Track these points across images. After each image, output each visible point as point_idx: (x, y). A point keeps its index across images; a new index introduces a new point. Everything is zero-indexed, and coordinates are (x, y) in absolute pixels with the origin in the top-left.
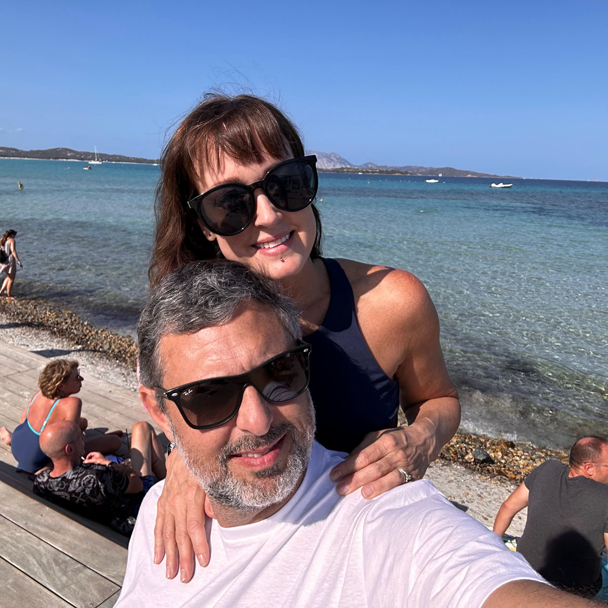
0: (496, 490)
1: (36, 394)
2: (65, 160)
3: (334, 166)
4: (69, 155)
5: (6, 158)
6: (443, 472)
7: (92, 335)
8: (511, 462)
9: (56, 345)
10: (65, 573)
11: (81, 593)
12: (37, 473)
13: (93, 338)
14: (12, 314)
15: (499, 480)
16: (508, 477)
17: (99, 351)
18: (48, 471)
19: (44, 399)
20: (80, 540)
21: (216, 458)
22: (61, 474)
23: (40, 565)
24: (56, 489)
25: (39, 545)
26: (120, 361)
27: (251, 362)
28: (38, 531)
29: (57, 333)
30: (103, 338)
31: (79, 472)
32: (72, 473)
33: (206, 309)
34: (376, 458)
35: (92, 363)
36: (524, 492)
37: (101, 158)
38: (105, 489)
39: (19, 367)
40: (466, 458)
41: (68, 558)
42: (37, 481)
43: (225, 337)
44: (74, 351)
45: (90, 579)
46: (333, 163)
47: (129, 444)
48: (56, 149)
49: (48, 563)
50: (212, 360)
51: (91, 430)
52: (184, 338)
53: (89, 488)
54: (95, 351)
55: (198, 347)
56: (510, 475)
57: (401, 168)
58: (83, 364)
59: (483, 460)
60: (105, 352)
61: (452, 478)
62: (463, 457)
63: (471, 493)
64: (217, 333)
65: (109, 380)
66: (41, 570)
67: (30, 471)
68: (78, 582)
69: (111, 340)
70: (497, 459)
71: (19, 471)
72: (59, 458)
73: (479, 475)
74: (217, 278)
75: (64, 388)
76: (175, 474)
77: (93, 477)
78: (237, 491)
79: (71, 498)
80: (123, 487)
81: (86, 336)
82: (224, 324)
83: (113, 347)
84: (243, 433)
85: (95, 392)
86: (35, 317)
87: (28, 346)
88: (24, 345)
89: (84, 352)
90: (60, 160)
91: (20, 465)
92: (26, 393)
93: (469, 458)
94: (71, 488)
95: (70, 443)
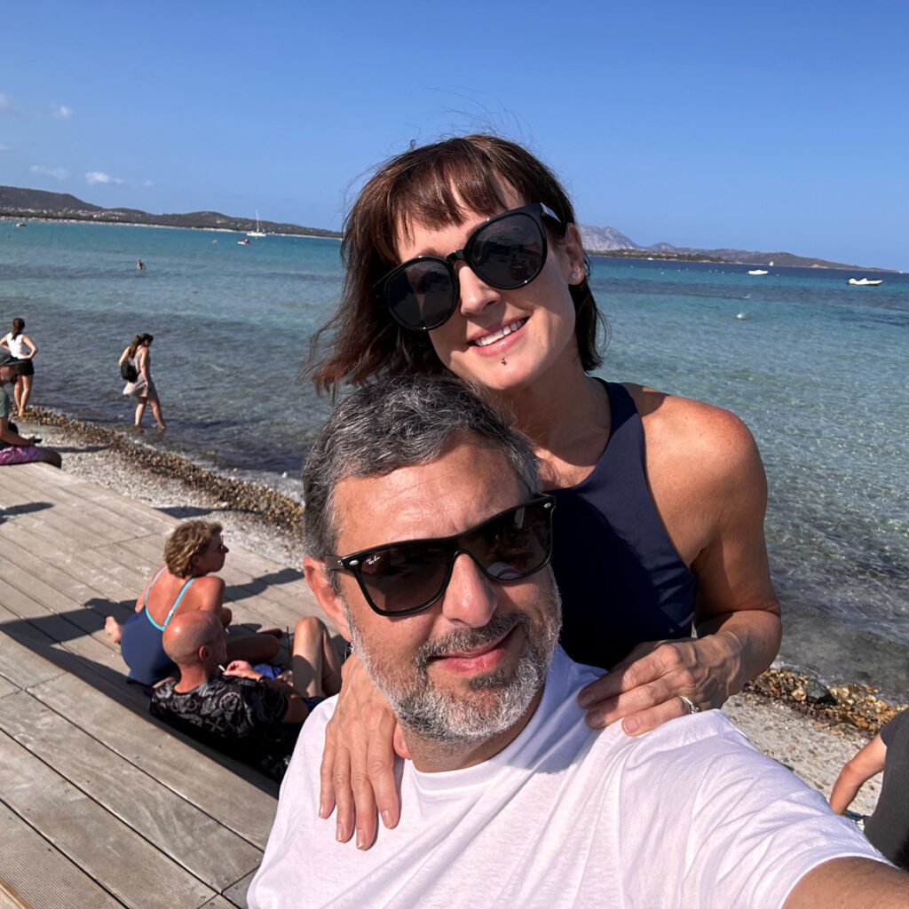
0: (838, 745)
1: (159, 571)
2: (212, 229)
3: (609, 247)
4: (218, 222)
5: (128, 224)
6: (757, 714)
7: (243, 488)
8: (862, 704)
9: (190, 501)
10: (190, 831)
11: (212, 862)
12: (156, 686)
13: (245, 492)
14: (129, 453)
15: (843, 730)
16: (857, 726)
17: (252, 512)
18: (173, 683)
19: (170, 578)
20: (214, 785)
21: (411, 662)
22: (191, 689)
23: (155, 819)
24: (183, 710)
25: (155, 789)
26: (283, 528)
27: (465, 518)
28: (154, 769)
29: (194, 483)
30: (260, 493)
31: (218, 686)
32: (207, 688)
33: (402, 441)
34: (648, 678)
35: (242, 529)
36: (880, 749)
37: (265, 228)
38: (253, 714)
39: (137, 530)
40: (794, 694)
41: (195, 810)
42: (156, 697)
43: (428, 481)
44: (216, 510)
45: (226, 842)
46: (608, 242)
47: (290, 649)
48: (200, 214)
49: (167, 817)
50: (409, 514)
51: (237, 625)
52: (370, 482)
53: (230, 711)
54: (246, 511)
55: (389, 496)
56: (861, 722)
57: (711, 252)
58: (228, 529)
59: (820, 698)
60: (260, 513)
61: (771, 724)
62: (789, 692)
63: (799, 747)
64: (417, 476)
65: (265, 555)
66: (155, 826)
67: (147, 682)
68: (208, 846)
69: (271, 497)
70: (842, 698)
71: (130, 681)
72: (189, 665)
73: (813, 721)
74: (420, 397)
75: (200, 562)
76: (354, 689)
77: (236, 696)
78: (441, 711)
79: (204, 724)
80: (279, 713)
81: (234, 489)
82: (428, 463)
83: (273, 506)
84: (452, 626)
85: (245, 571)
86: (162, 458)
87: (150, 500)
88: (145, 499)
89: (231, 513)
90: (205, 229)
91: (133, 672)
92: (146, 569)
93: (798, 694)
94: (205, 711)
95: (206, 644)
